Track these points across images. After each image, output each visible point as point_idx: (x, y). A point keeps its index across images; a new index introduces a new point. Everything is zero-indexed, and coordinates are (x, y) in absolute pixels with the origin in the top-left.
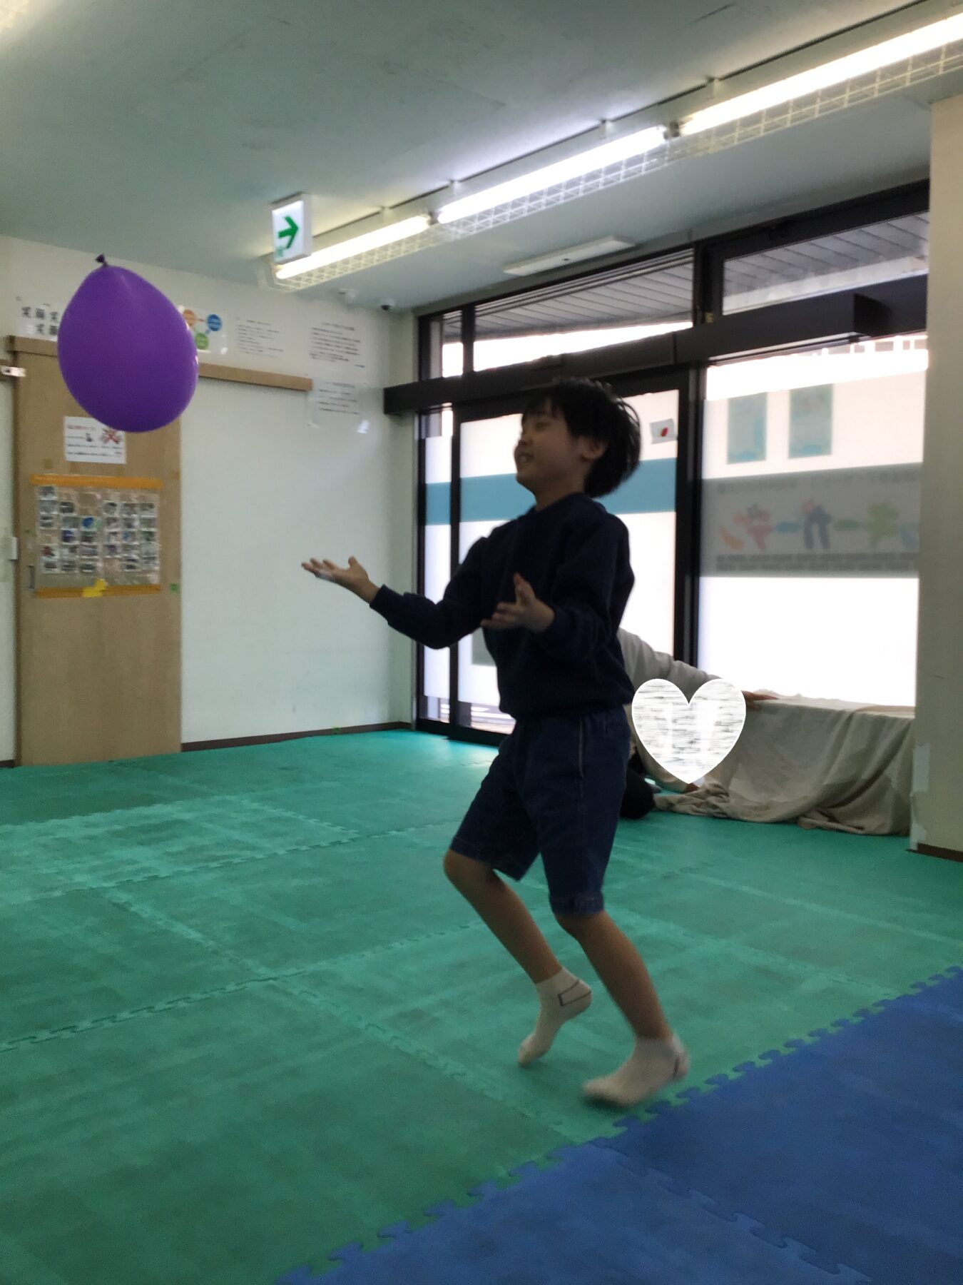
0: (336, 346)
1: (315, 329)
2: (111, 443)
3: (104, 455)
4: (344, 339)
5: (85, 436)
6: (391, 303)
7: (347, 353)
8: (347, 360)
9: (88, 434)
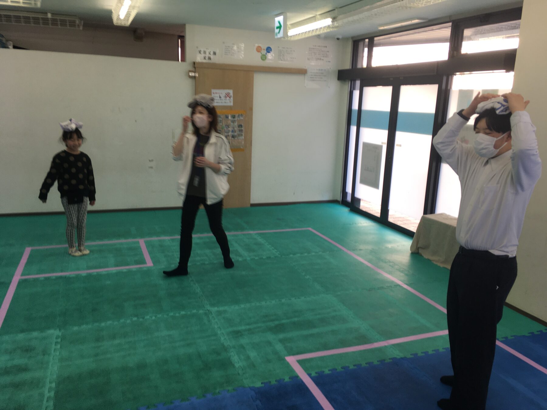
0: (319, 54)
1: (309, 48)
2: (228, 98)
3: (225, 102)
4: (322, 51)
5: (219, 96)
6: (340, 37)
7: (323, 57)
8: (323, 60)
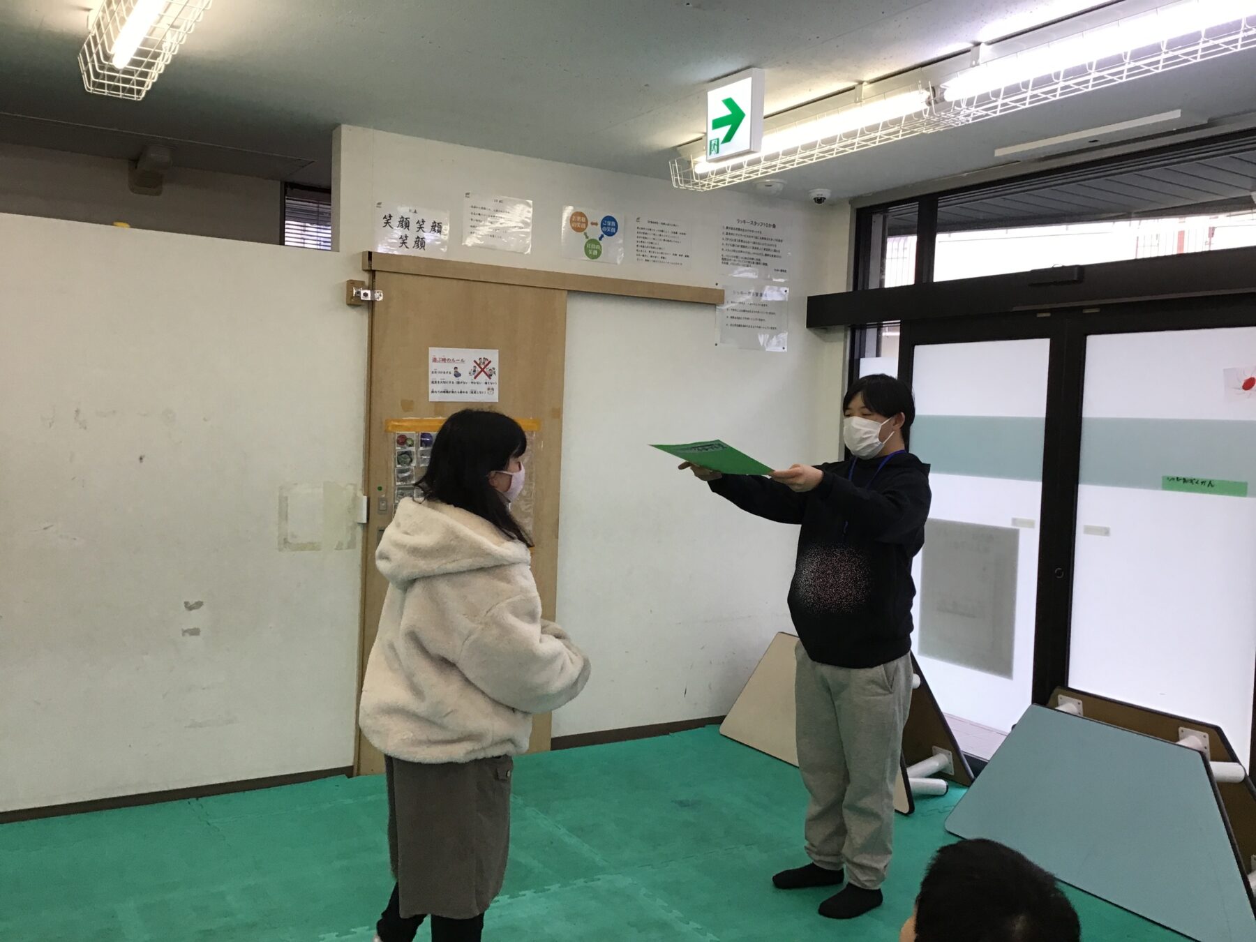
0: (753, 248)
1: (727, 228)
2: (483, 377)
3: (473, 392)
4: (764, 238)
5: (452, 370)
6: (825, 193)
7: (766, 255)
8: (766, 264)
9: (456, 368)
